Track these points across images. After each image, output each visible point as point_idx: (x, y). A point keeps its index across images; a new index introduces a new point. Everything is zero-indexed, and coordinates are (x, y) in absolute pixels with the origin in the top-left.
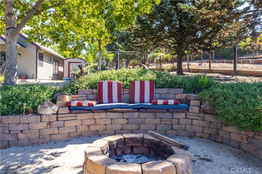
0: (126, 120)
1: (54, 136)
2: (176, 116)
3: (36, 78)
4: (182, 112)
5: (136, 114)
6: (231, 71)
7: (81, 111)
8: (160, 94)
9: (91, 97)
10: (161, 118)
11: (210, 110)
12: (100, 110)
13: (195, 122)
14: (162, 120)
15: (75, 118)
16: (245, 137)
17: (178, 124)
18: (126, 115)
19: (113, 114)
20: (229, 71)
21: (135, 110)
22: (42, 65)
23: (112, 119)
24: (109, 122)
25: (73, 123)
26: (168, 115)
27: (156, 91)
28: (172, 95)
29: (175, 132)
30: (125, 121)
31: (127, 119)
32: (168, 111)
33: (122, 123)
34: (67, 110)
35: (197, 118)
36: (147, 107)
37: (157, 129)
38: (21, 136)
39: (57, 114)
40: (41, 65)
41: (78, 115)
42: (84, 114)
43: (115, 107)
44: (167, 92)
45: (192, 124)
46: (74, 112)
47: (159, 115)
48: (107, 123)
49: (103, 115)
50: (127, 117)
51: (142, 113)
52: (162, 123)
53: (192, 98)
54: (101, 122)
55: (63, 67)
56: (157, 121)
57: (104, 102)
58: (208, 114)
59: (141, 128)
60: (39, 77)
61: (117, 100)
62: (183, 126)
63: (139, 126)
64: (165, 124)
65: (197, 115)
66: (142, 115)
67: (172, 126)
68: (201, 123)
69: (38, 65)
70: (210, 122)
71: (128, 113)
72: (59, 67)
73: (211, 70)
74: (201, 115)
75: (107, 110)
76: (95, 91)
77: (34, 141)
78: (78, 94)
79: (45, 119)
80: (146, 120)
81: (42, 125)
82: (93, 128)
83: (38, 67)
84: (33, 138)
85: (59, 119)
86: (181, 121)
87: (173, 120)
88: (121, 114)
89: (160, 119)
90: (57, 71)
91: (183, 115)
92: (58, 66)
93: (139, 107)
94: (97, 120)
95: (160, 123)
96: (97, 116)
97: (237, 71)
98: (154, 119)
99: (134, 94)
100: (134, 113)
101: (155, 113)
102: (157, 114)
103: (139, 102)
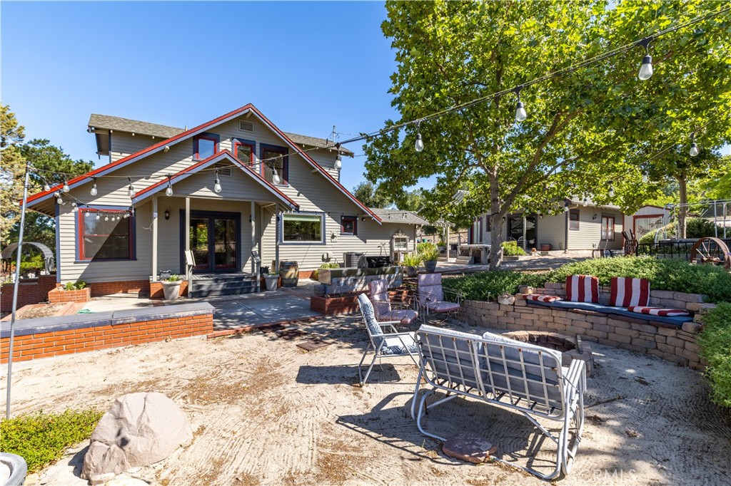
0: (590, 324)
1: (510, 325)
2: (661, 331)
3: (566, 248)
5: (603, 320)
7: (537, 306)
8: (661, 299)
9: (560, 292)
10: (639, 331)
13: (689, 345)
14: (641, 333)
15: (531, 312)
17: (666, 343)
18: (590, 319)
19: (574, 314)
21: (602, 314)
22: (577, 228)
23: (572, 320)
24: (569, 323)
25: (529, 317)
26: (650, 329)
27: (651, 293)
28: (680, 302)
29: (660, 354)
31: (592, 323)
32: (650, 324)
33: (585, 327)
34: (524, 303)
35: (690, 339)
36: (620, 313)
37: (633, 344)
38: (484, 319)
39: (514, 305)
40: (574, 227)
41: (535, 309)
43: (577, 307)
44: (671, 297)
45: (684, 348)
46: (529, 305)
47: (635, 326)
49: (563, 314)
50: (592, 321)
51: (611, 320)
52: (641, 337)
54: (561, 321)
55: (623, 224)
56: (634, 334)
57: (572, 299)
59: (609, 338)
60: (569, 246)
61: (590, 300)
62: (671, 348)
63: (608, 335)
64: (645, 339)
65: (691, 335)
66: (611, 322)
67: (656, 345)
68: (697, 348)
69: (569, 227)
71: (593, 317)
72: (616, 226)
75: (568, 308)
76: (563, 285)
77: (494, 326)
78: (544, 287)
79: (503, 308)
80: (617, 328)
81: (500, 313)
83: (569, 231)
84: (493, 322)
85: (516, 310)
86: (670, 340)
87: (657, 336)
88: (583, 316)
89: (636, 332)
90: (610, 234)
91: (673, 332)
92: (614, 223)
94: (555, 318)
95: (637, 336)
96: (555, 313)
98: (628, 330)
100: (600, 318)
101: (630, 323)
102: (632, 324)
103: (622, 305)
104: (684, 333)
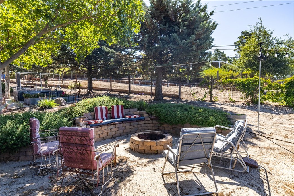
2: (140, 123)
4: (142, 121)
6: (127, 90)
8: (126, 112)
10: (133, 125)
11: (155, 118)
12: (105, 124)
13: (148, 125)
16: (171, 128)
17: (141, 127)
18: (117, 126)
19: (111, 126)
20: (125, 90)
23: (110, 129)
26: (137, 123)
27: (124, 110)
28: (132, 112)
30: (116, 129)
32: (136, 121)
33: (115, 131)
35: (149, 123)
36: (126, 120)
37: (132, 131)
42: (97, 128)
43: (112, 122)
44: (129, 111)
45: (147, 126)
47: (132, 124)
48: (108, 132)
49: (106, 127)
50: (118, 127)
51: (124, 124)
53: (144, 113)
54: (105, 132)
56: (131, 127)
58: (154, 120)
59: (124, 132)
62: (143, 128)
63: (124, 131)
64: (135, 128)
65: (149, 121)
66: (125, 125)
67: (138, 129)
68: (152, 125)
70: (155, 124)
71: (118, 125)
73: (112, 89)
74: (151, 121)
76: (92, 113)
80: (126, 127)
82: (102, 136)
86: (143, 125)
87: (138, 125)
88: (115, 126)
89: (132, 126)
91: (143, 122)
93: (122, 121)
94: (103, 131)
96: (104, 128)
97: (131, 91)
99: (114, 114)
101: (131, 123)
102: (132, 123)
103: (117, 118)
104: (146, 121)
